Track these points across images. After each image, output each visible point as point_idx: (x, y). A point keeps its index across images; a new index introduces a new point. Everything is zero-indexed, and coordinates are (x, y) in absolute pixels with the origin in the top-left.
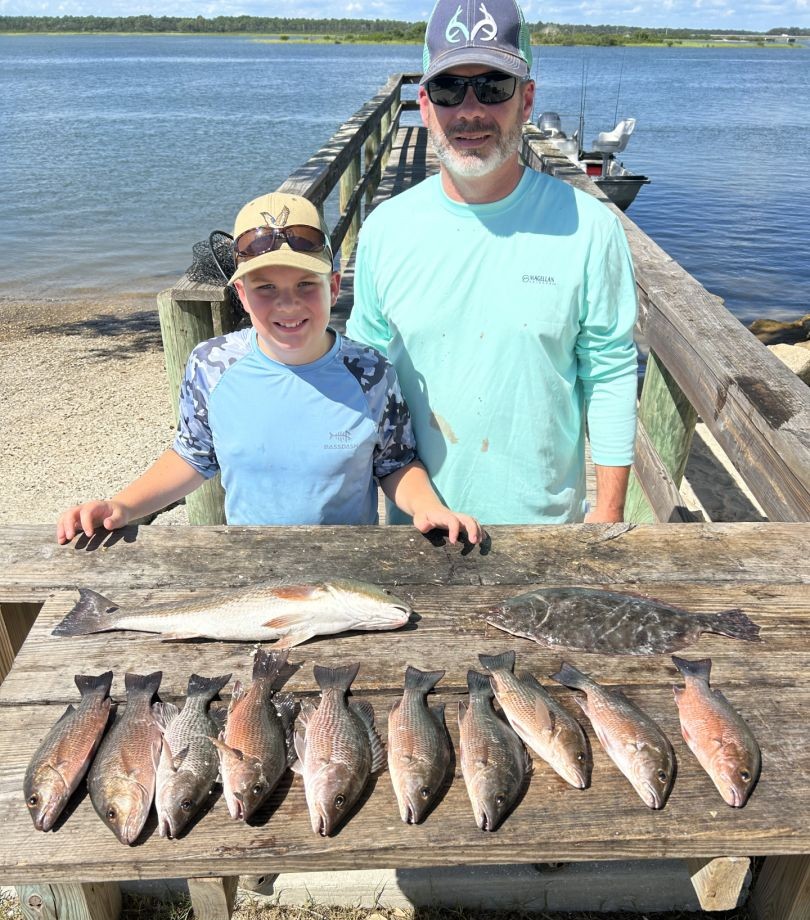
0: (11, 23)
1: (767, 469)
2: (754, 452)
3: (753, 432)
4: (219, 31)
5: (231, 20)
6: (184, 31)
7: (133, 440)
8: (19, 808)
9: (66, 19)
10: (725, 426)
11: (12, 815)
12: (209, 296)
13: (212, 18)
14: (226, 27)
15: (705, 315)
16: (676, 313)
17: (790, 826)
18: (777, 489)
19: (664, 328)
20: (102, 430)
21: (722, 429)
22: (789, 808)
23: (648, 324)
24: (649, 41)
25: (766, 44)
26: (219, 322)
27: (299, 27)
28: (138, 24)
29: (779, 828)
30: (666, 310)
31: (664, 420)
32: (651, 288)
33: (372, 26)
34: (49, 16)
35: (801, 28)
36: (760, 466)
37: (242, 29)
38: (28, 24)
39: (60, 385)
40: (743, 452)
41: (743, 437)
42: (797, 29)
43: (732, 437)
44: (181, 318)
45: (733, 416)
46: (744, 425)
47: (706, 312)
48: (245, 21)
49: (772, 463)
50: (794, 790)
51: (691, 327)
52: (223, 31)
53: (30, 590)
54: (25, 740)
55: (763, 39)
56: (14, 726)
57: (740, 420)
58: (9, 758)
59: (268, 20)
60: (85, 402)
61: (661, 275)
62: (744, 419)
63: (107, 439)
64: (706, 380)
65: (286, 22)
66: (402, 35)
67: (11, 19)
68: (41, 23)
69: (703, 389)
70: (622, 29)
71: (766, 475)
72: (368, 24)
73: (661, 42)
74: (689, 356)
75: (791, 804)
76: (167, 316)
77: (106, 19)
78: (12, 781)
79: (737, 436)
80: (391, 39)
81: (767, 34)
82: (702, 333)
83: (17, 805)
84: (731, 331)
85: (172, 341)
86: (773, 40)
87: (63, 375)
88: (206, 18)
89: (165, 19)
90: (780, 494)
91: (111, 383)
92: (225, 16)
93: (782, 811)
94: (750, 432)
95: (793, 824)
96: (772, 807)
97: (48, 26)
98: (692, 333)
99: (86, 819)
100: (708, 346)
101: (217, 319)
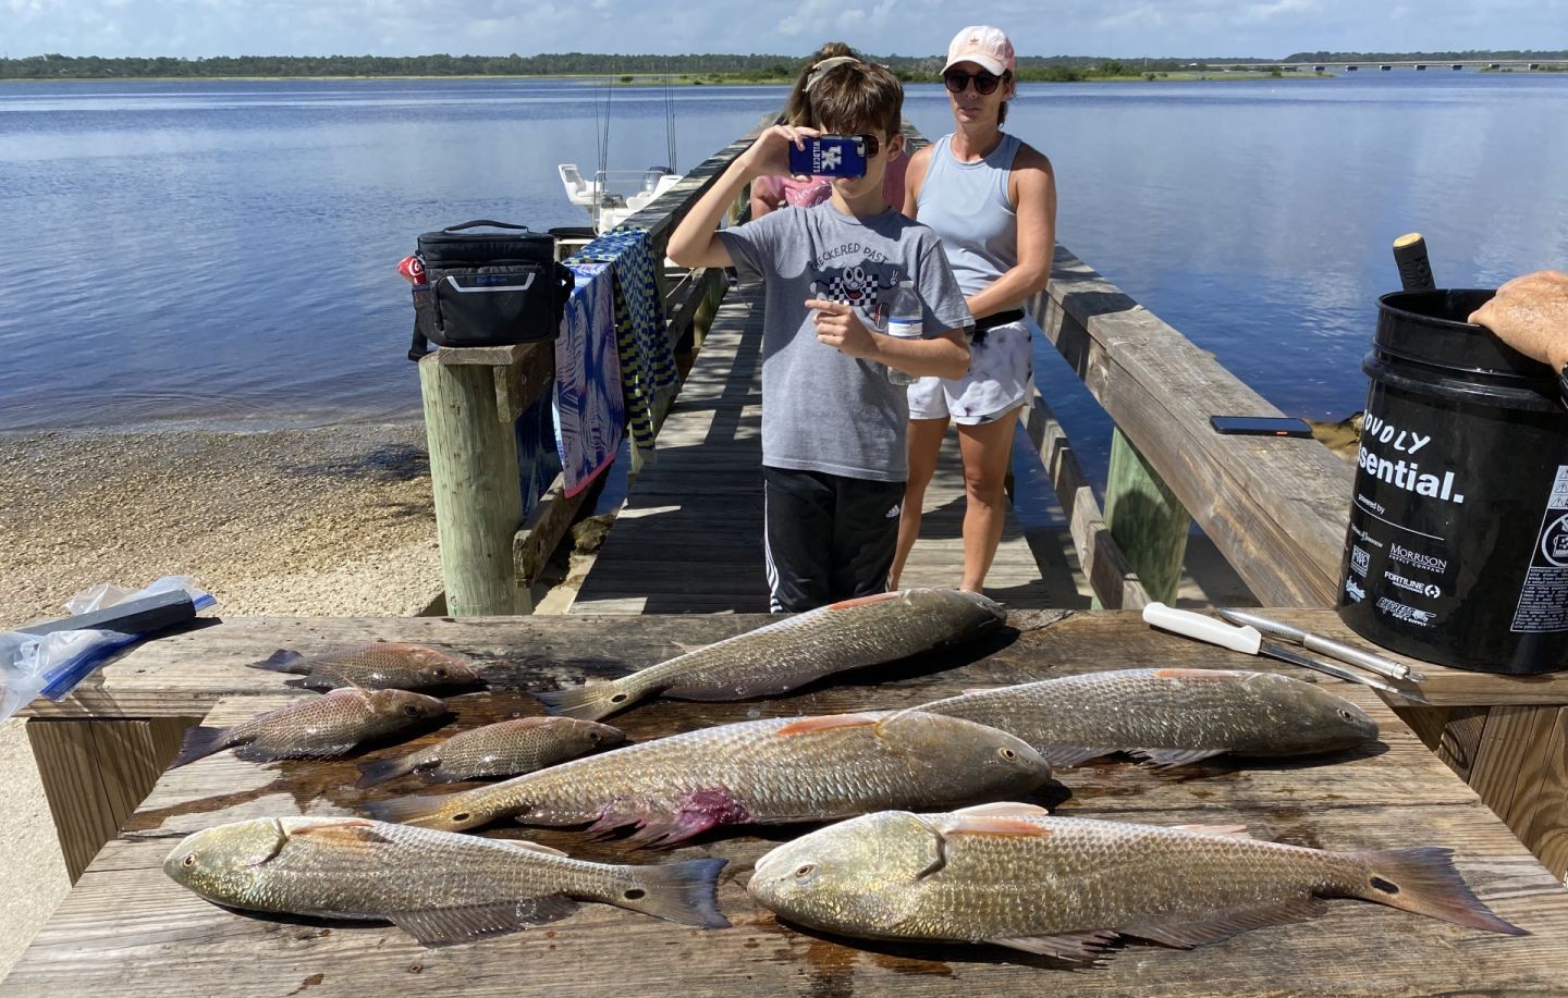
0: (260, 65)
1: (1274, 559)
2: (1255, 538)
3: (1253, 509)
4: (539, 73)
5: (556, 58)
6: (493, 72)
7: (386, 580)
8: (138, 968)
9: (334, 59)
10: (1215, 510)
11: (126, 976)
12: (490, 357)
13: (529, 57)
14: (549, 67)
15: (1186, 370)
16: (1145, 368)
17: (1285, 987)
18: (1289, 584)
19: (1129, 391)
20: (344, 569)
21: (1212, 514)
22: (1285, 964)
23: (1109, 390)
24: (1122, 75)
25: (1284, 74)
26: (505, 394)
27: (646, 66)
28: (429, 66)
29: (1269, 989)
30: (1130, 364)
31: (1141, 526)
32: (1110, 340)
33: (745, 63)
34: (311, 56)
35: (1332, 52)
36: (1265, 557)
37: (571, 70)
38: (283, 67)
39: (290, 512)
40: (1241, 541)
41: (1240, 519)
42: (1327, 54)
43: (1225, 522)
44: (452, 390)
45: (1226, 493)
46: (1240, 502)
47: (1187, 366)
48: (574, 59)
49: (1279, 547)
50: (1294, 941)
51: (1165, 382)
52: (545, 72)
53: (192, 697)
54: (158, 881)
55: (1279, 69)
56: (145, 863)
57: (1234, 496)
58: (131, 905)
59: (606, 58)
60: (323, 533)
61: (1126, 325)
62: (1239, 493)
63: (350, 578)
64: (1187, 452)
65: (629, 59)
66: (786, 73)
67: (260, 59)
68: (301, 65)
69: (1184, 464)
70: (1086, 60)
71: (1274, 566)
72: (739, 60)
73: (1139, 75)
74: (1164, 423)
75: (1287, 959)
76: (431, 387)
77: (387, 59)
78: (133, 934)
79: (1232, 520)
80: (770, 78)
81: (1286, 61)
82: (1180, 389)
83: (136, 964)
84: (1223, 386)
85: (438, 421)
86: (1294, 69)
87: (294, 500)
88: (523, 56)
89: (467, 59)
90: (1293, 590)
91: (362, 508)
92: (547, 53)
93: (1274, 968)
94: (1248, 511)
95: (1289, 984)
96: (1258, 963)
97: (310, 68)
98: (1166, 389)
99: (234, 981)
100: (1188, 404)
101: (501, 389)
